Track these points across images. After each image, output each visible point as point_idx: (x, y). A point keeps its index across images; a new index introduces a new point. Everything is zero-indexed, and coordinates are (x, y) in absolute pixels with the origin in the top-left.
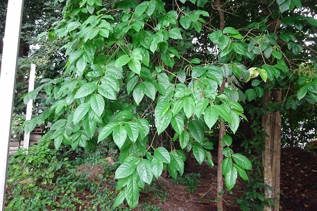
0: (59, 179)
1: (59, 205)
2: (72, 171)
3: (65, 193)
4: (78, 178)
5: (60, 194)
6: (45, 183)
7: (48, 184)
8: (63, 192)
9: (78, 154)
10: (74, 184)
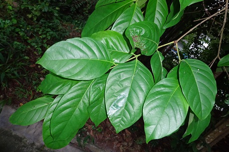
0: (42, 20)
1: (29, 41)
2: (56, 21)
3: (41, 35)
4: (58, 31)
5: (37, 33)
6: (30, 16)
7: (32, 19)
8: (40, 33)
9: (71, 12)
10: (51, 33)
